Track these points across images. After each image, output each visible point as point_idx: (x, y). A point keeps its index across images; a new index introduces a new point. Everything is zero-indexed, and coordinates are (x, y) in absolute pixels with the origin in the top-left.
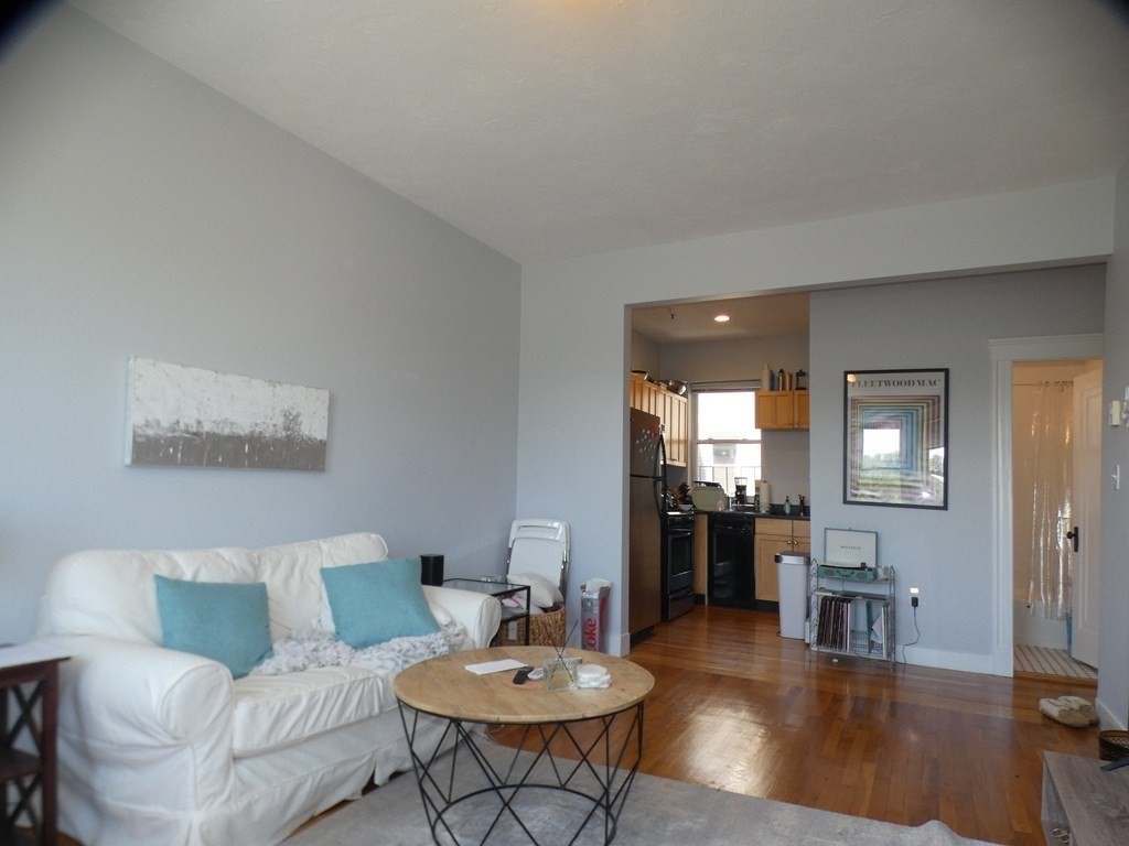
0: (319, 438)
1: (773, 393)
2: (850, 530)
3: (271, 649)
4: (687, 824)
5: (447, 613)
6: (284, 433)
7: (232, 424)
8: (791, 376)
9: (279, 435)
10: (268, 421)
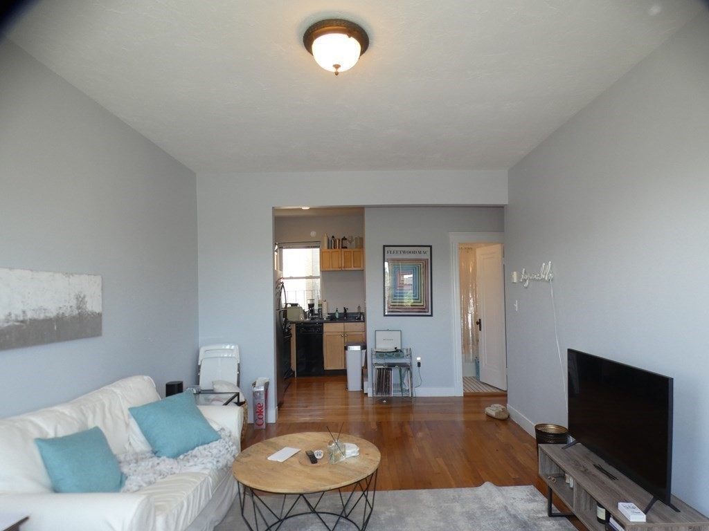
0: (97, 312)
1: (330, 250)
2: (388, 330)
3: (122, 474)
4: (388, 514)
5: (217, 424)
6: (77, 312)
7: (45, 310)
8: (339, 240)
9: (74, 314)
10: (67, 304)
